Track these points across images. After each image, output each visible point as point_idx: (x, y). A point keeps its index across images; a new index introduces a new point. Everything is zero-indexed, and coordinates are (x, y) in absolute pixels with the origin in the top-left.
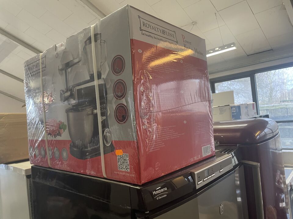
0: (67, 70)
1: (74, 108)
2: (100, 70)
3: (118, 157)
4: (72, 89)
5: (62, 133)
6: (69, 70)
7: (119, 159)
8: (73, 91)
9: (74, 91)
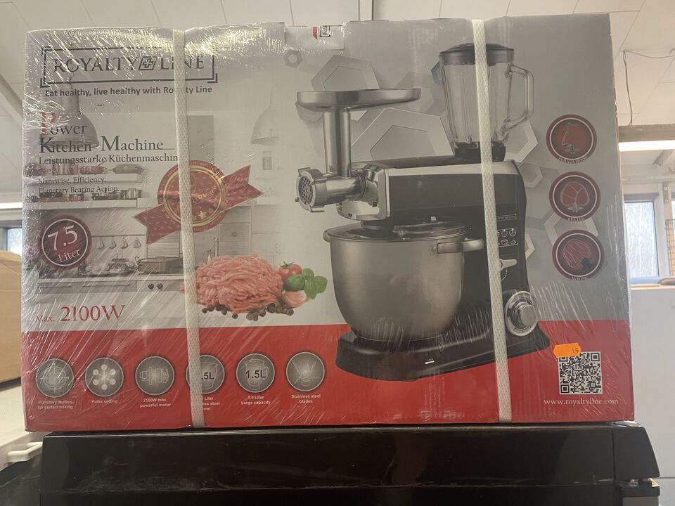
0: (345, 114)
1: (373, 228)
2: (500, 138)
3: (559, 363)
4: (366, 172)
5: (298, 305)
6: (357, 115)
7: (564, 367)
8: (372, 179)
9: (376, 179)
